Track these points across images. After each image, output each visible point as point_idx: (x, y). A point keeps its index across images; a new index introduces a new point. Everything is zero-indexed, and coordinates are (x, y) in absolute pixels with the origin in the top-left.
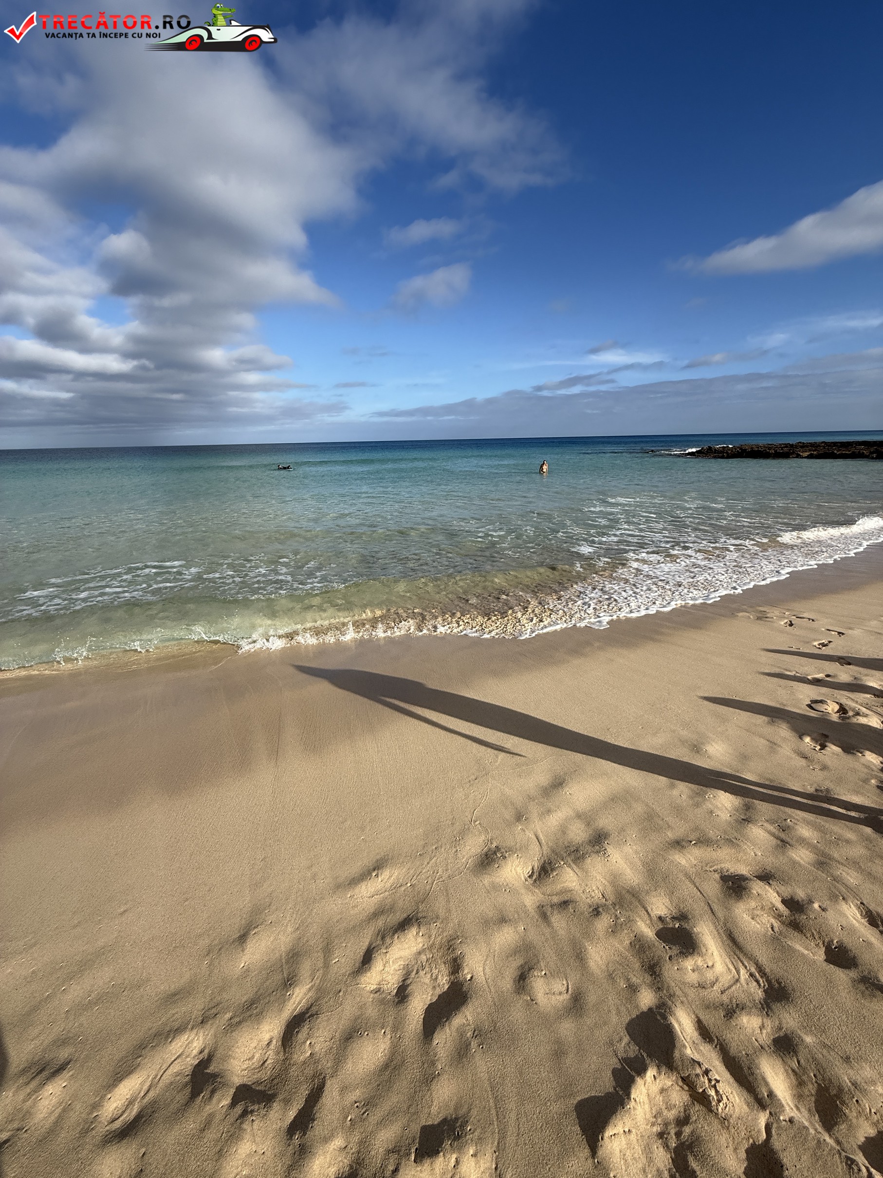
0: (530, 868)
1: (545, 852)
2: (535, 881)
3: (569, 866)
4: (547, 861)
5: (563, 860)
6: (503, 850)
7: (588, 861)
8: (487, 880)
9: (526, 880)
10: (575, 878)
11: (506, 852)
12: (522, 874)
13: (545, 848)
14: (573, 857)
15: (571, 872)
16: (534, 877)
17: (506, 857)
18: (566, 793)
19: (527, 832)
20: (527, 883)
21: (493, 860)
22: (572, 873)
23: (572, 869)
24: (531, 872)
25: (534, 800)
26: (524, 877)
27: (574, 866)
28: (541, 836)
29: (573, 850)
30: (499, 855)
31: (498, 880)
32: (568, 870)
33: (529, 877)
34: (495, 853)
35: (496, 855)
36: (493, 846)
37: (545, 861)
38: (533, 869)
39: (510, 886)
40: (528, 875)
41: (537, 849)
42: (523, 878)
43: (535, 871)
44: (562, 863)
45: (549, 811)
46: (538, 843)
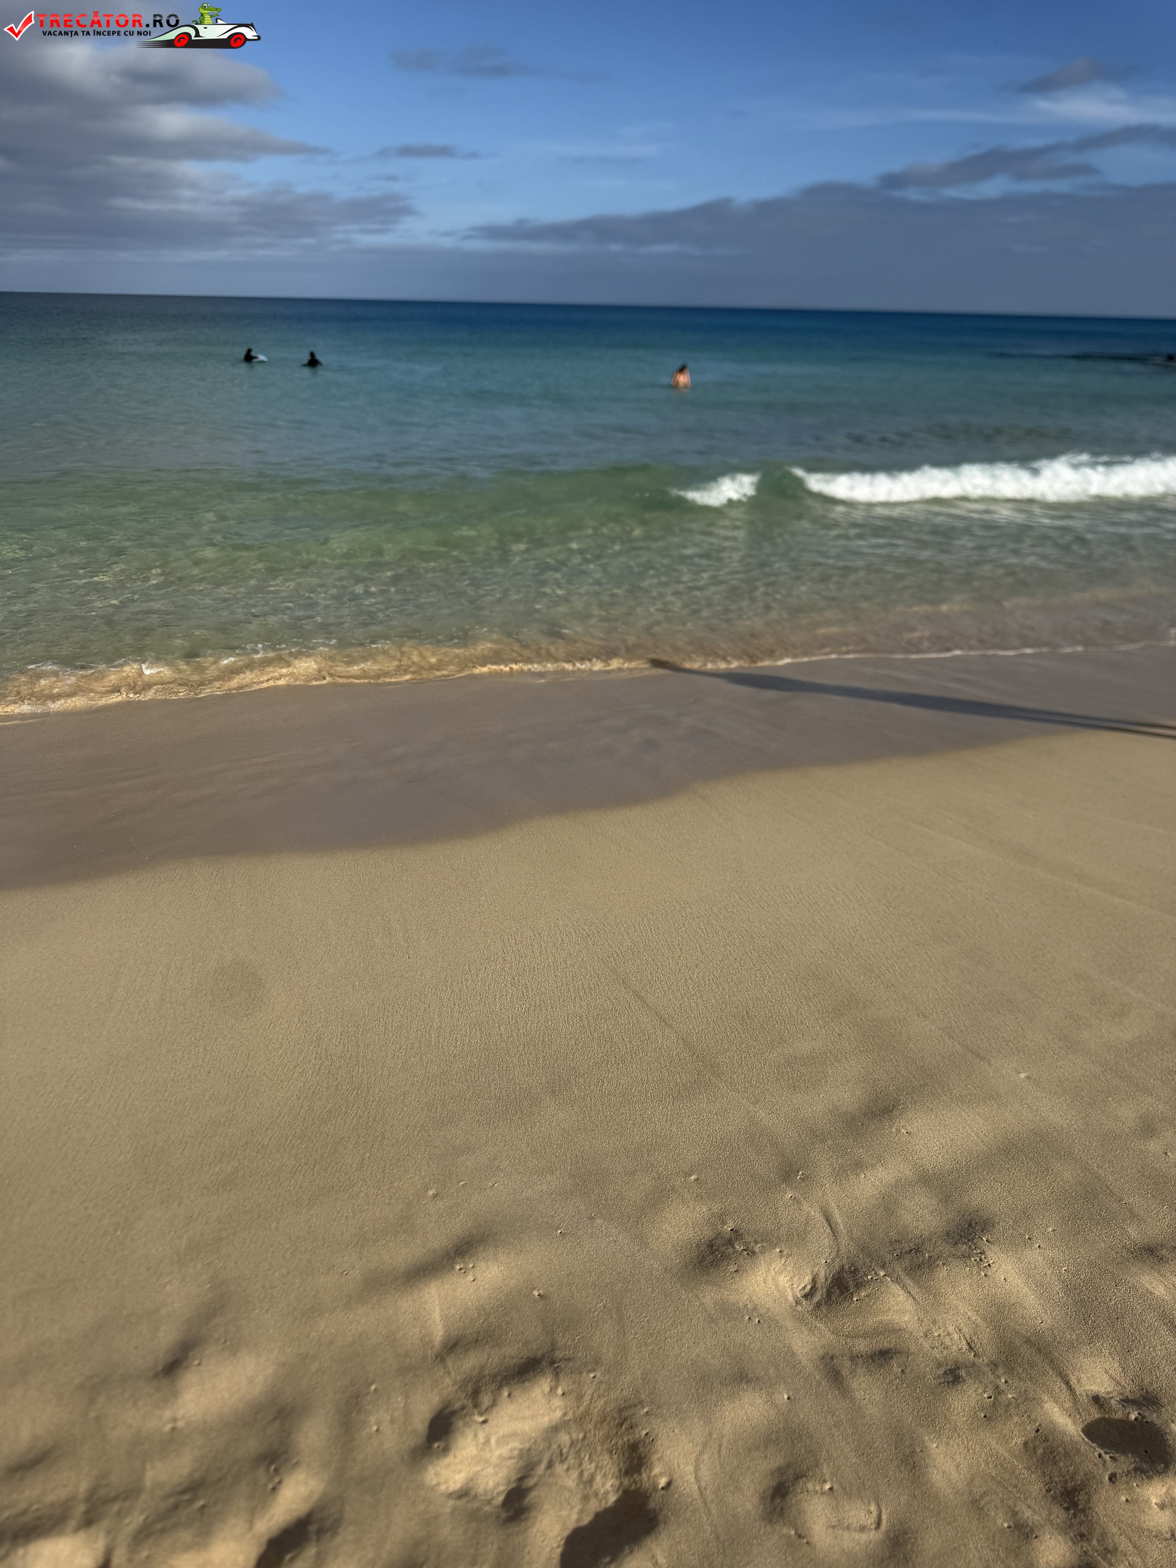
0: (808, 1279)
1: (843, 1250)
2: (818, 1305)
3: (897, 1281)
4: (847, 1267)
5: (883, 1267)
6: (747, 1238)
7: (943, 1272)
8: (709, 1296)
9: (798, 1302)
10: (909, 1305)
11: (756, 1242)
12: (789, 1290)
13: (844, 1240)
14: (906, 1262)
15: (901, 1292)
16: (817, 1298)
17: (754, 1253)
18: (898, 1131)
19: (806, 1207)
20: (799, 1308)
21: (725, 1257)
22: (901, 1295)
23: (904, 1287)
24: (809, 1287)
25: (824, 1141)
26: (794, 1296)
27: (908, 1282)
28: (837, 1216)
29: (907, 1248)
30: (739, 1247)
31: (733, 1298)
32: (896, 1289)
33: (806, 1296)
34: (730, 1242)
35: (734, 1247)
36: (728, 1228)
37: (842, 1268)
38: (814, 1281)
39: (762, 1311)
40: (803, 1292)
41: (826, 1240)
42: (790, 1298)
43: (819, 1285)
44: (882, 1274)
45: (858, 1166)
46: (828, 1230)
